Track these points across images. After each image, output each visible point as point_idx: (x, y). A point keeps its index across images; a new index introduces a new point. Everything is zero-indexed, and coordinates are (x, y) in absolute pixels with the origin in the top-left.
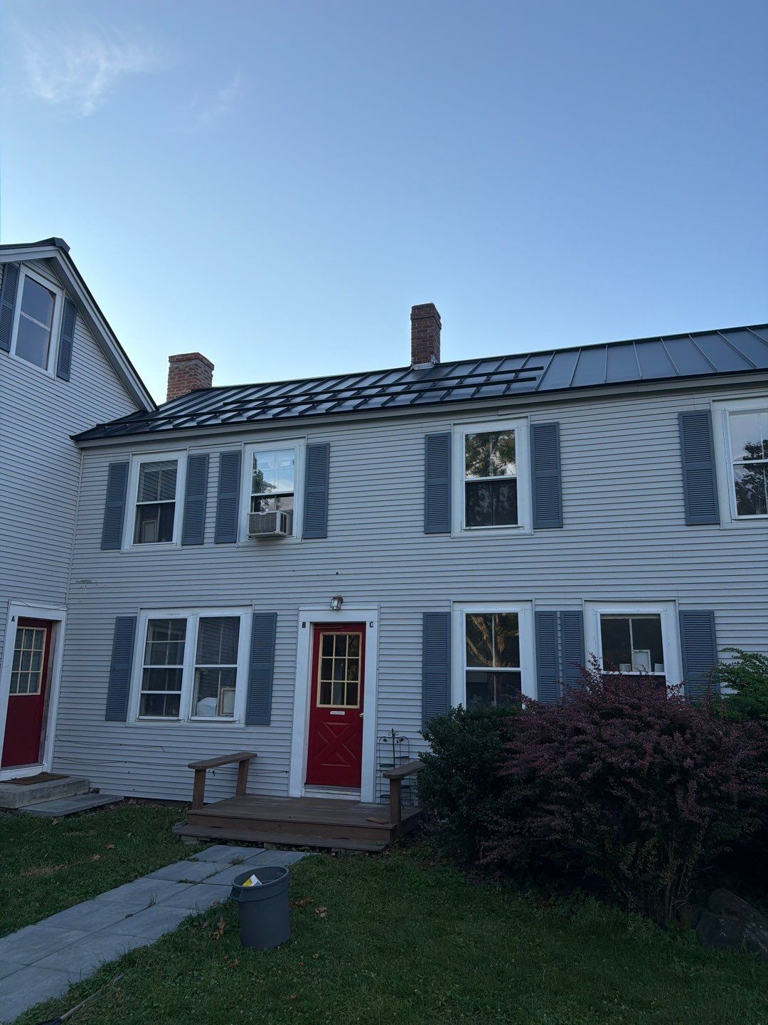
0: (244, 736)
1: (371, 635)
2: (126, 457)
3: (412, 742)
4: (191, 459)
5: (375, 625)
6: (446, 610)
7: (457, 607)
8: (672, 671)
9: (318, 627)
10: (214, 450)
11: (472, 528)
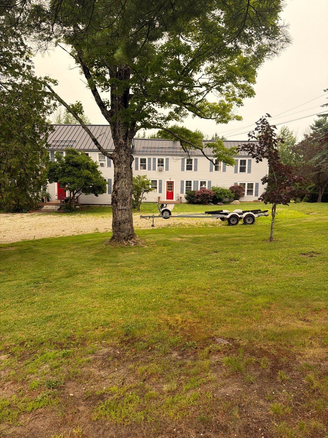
0: (159, 194)
1: (174, 183)
2: (138, 157)
3: (179, 195)
4: (149, 159)
7: (185, 180)
8: (207, 187)
9: (167, 182)
10: (152, 157)
11: (187, 171)
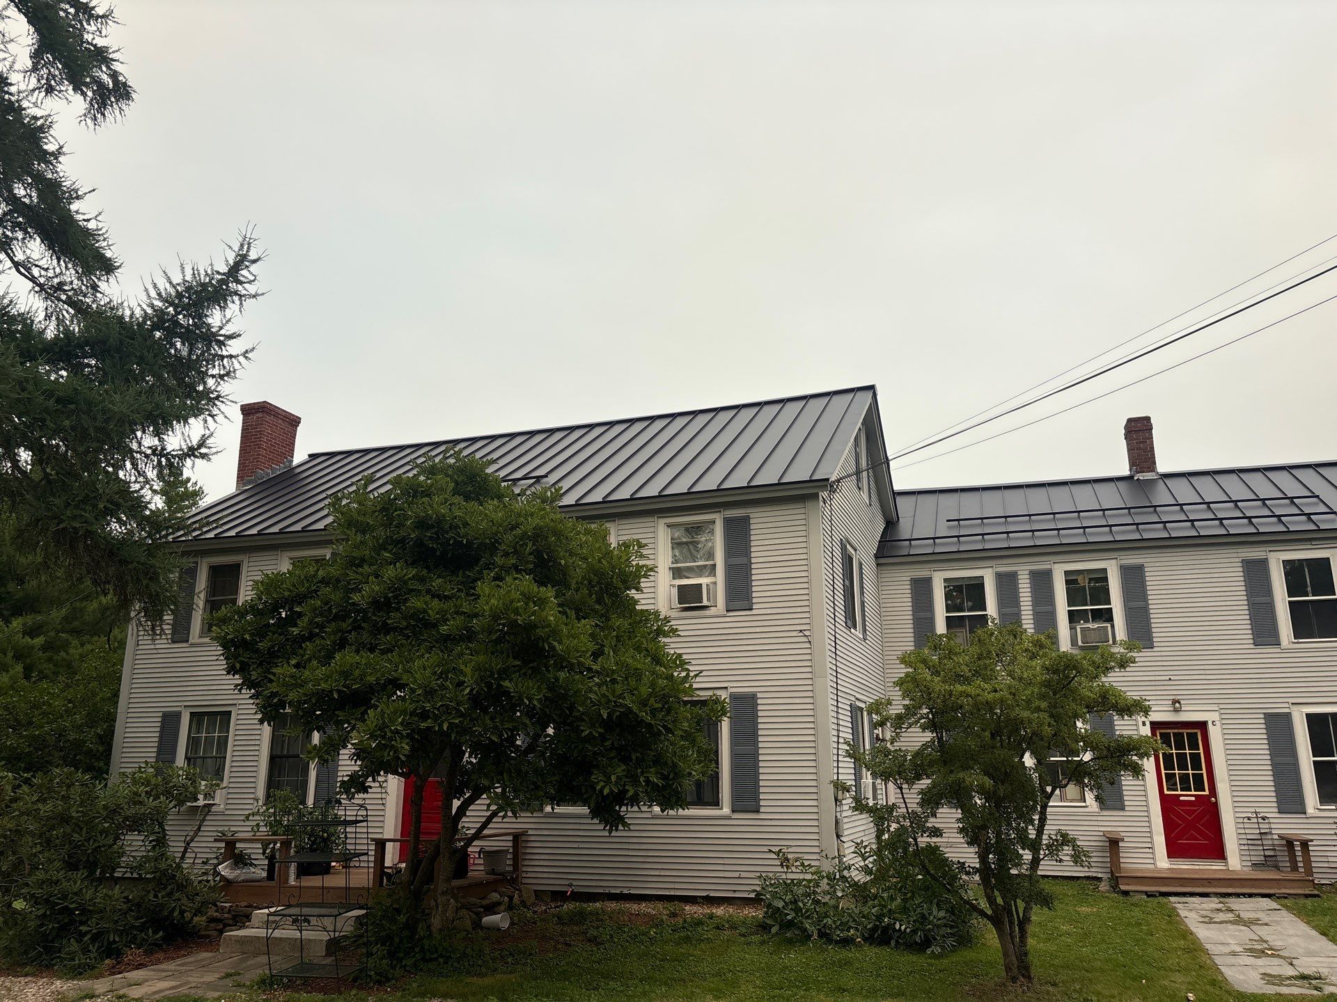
0: (1099, 818)
1: (1215, 734)
2: (929, 573)
3: (1272, 821)
4: (999, 577)
5: (1218, 723)
6: (1287, 710)
7: (1294, 708)
9: (1157, 726)
10: (1023, 572)
11: (1300, 640)
